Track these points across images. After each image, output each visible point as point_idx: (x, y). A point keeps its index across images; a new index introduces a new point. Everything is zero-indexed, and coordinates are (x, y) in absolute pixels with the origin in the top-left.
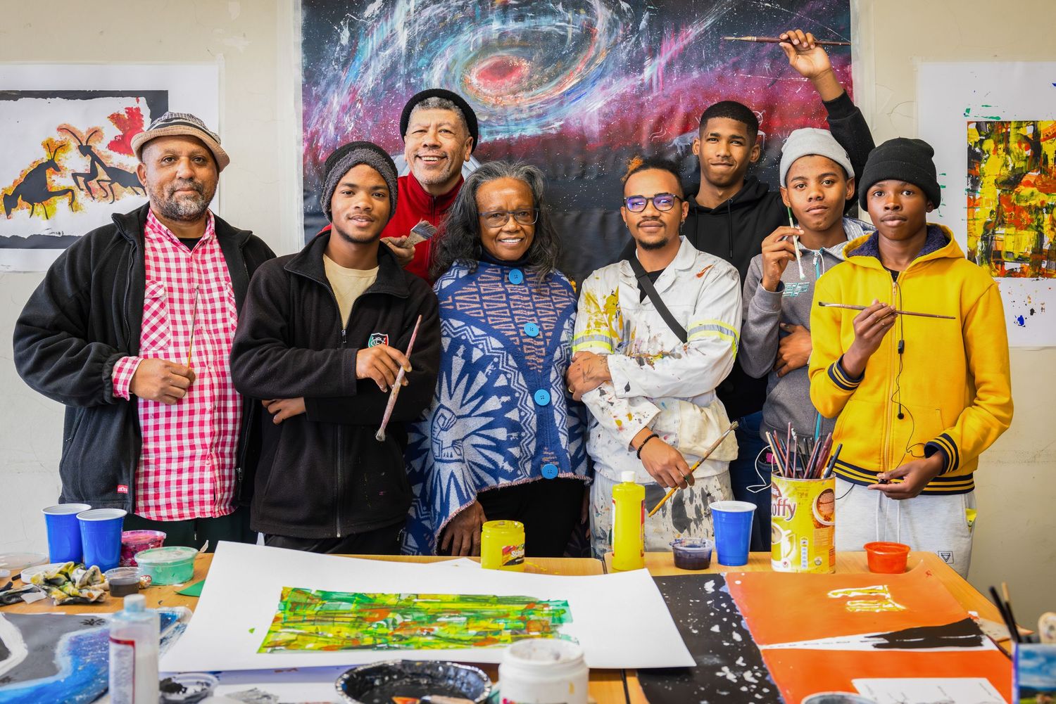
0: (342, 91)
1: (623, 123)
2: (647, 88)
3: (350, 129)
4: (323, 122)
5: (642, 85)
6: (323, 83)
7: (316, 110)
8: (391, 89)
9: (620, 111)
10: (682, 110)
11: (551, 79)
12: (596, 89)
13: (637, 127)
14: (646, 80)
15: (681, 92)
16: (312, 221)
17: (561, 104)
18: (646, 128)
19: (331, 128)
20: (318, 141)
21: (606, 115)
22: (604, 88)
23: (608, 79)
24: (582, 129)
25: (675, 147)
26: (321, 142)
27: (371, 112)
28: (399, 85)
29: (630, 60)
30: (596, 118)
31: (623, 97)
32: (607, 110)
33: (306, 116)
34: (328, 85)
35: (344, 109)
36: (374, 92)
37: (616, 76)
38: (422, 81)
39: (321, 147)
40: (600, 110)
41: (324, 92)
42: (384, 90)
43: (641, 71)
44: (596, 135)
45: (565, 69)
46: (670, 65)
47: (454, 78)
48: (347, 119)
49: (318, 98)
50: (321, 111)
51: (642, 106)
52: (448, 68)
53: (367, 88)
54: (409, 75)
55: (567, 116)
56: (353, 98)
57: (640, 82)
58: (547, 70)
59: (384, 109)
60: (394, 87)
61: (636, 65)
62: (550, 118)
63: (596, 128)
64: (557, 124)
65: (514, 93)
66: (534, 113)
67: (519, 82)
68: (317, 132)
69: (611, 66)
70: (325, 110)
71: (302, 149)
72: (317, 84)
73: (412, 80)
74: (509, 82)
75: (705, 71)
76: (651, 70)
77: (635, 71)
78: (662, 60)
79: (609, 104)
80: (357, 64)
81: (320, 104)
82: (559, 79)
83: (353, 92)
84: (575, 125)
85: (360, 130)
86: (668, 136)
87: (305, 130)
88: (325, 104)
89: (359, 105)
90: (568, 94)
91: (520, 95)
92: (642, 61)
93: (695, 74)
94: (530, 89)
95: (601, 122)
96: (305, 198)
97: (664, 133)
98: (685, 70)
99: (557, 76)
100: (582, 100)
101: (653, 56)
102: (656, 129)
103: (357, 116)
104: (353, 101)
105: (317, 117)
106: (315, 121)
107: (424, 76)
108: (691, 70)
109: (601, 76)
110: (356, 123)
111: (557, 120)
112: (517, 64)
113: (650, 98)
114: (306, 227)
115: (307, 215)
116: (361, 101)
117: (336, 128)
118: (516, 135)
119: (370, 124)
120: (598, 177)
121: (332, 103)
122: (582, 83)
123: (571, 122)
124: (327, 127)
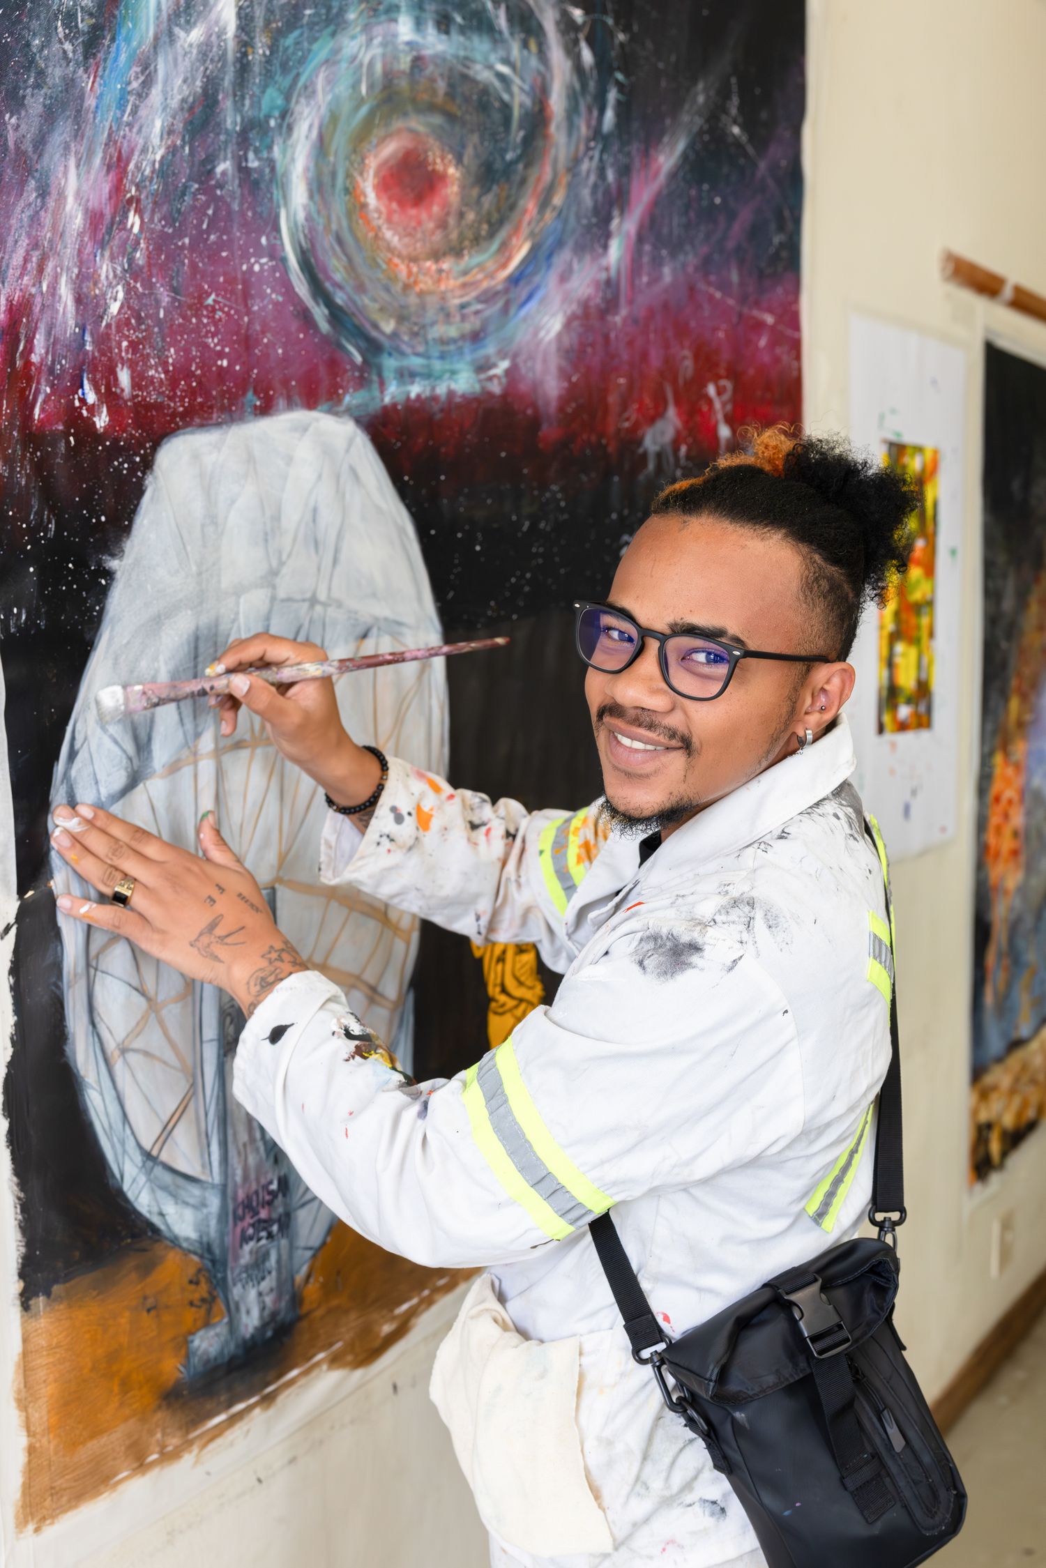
0: (90, 153)
1: (587, 382)
2: (612, 295)
3: (114, 308)
4: (41, 269)
5: (608, 282)
6: (35, 104)
8: (204, 172)
11: (491, 232)
12: (552, 279)
13: (603, 398)
14: (613, 272)
15: (651, 313)
17: (506, 309)
18: (614, 400)
20: (30, 349)
21: (566, 354)
22: (562, 278)
23: (565, 255)
24: (535, 387)
25: (646, 457)
26: (40, 349)
27: (162, 252)
28: (224, 166)
29: (595, 209)
30: (554, 362)
31: (585, 311)
32: (566, 341)
34: (50, 116)
35: (98, 229)
36: (165, 171)
37: (579, 249)
38: (271, 163)
39: (39, 369)
40: (559, 337)
41: (41, 143)
42: (190, 178)
43: (606, 247)
44: (553, 407)
45: (512, 207)
46: (641, 237)
47: (334, 175)
48: (105, 269)
49: (23, 164)
50: (35, 220)
51: (607, 340)
52: (321, 137)
53: (150, 157)
54: (243, 140)
55: (514, 345)
56: (118, 189)
57: (604, 276)
58: (488, 201)
59: (193, 247)
60: (211, 173)
61: (600, 227)
62: (490, 348)
63: (553, 387)
64: (502, 367)
65: (437, 256)
66: (468, 327)
67: (443, 224)
69: (572, 219)
70: (47, 219)
73: (253, 161)
74: (428, 220)
75: (677, 268)
76: (618, 248)
77: (599, 241)
78: (631, 224)
79: (568, 324)
80: (122, 54)
81: (31, 193)
82: (502, 234)
83: (118, 165)
84: (526, 374)
85: (140, 320)
86: (637, 426)
88: (44, 193)
89: (134, 220)
90: (515, 280)
91: (446, 265)
92: (609, 218)
93: (667, 273)
94: (459, 251)
95: (560, 373)
97: (634, 415)
98: (656, 260)
99: (501, 223)
100: (535, 303)
101: (622, 210)
102: (625, 402)
103: (131, 261)
104: (121, 201)
105: (24, 242)
106: (17, 259)
107: (278, 151)
108: (662, 262)
109: (560, 242)
110: (129, 290)
111: (502, 354)
112: (439, 166)
113: (618, 319)
116: (138, 205)
117: (79, 300)
118: (441, 390)
119: (165, 297)
120: (556, 526)
121: (61, 196)
122: (533, 258)
123: (520, 361)
124: (54, 287)
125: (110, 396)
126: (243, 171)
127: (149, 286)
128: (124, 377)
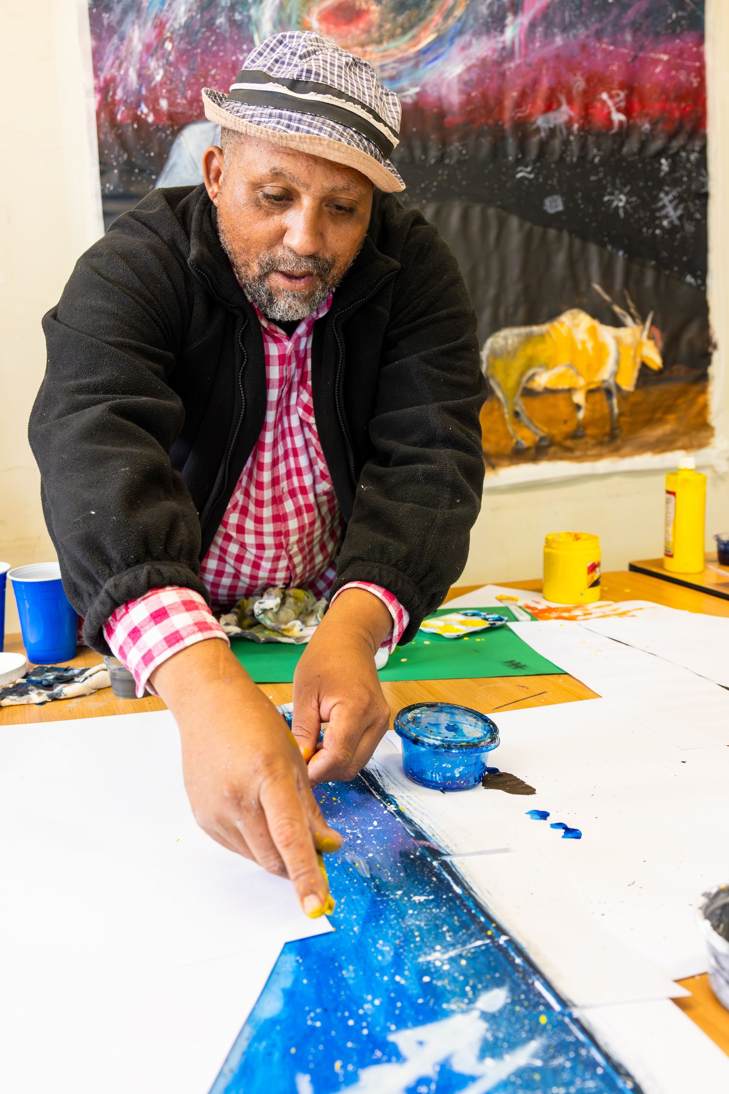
0: (145, 23)
1: (484, 96)
2: (507, 54)
3: (158, 78)
4: (120, 66)
5: (504, 48)
6: (118, 9)
7: (110, 48)
8: (210, 25)
9: (480, 81)
10: (545, 84)
11: (405, 31)
12: (454, 50)
13: (500, 102)
14: (508, 43)
15: (543, 60)
16: (114, 206)
17: (416, 65)
18: (508, 103)
19: (133, 76)
20: (114, 94)
21: (466, 83)
22: (463, 49)
23: (466, 38)
24: (440, 99)
25: (538, 130)
26: (120, 94)
27: (184, 56)
28: (221, 20)
29: (491, 15)
30: (455, 87)
31: (483, 63)
32: (466, 77)
33: (97, 55)
34: (125, 12)
35: (150, 50)
36: (188, 26)
37: (477, 34)
38: (250, 17)
39: (120, 101)
40: (460, 76)
41: (120, 22)
42: (202, 27)
43: (502, 32)
44: (456, 108)
45: (421, 19)
46: (533, 25)
47: (290, 17)
48: (153, 64)
49: (112, 30)
50: (117, 49)
51: (503, 75)
52: (281, 3)
53: (178, 21)
54: (232, 9)
55: (424, 81)
56: (160, 35)
57: (500, 45)
58: (400, 19)
59: (203, 53)
60: (214, 24)
61: (496, 23)
62: (404, 83)
63: (455, 99)
64: (414, 91)
65: (362, 45)
66: (386, 74)
67: (367, 31)
68: (113, 79)
69: (471, 21)
70: (123, 49)
71: (92, 102)
72: (108, 9)
73: (238, 17)
74: (356, 30)
75: (568, 37)
76: (513, 31)
77: (495, 29)
78: (524, 19)
79: (469, 69)
81: (115, 40)
82: (414, 32)
83: (160, 26)
84: (432, 93)
85: (171, 81)
86: (530, 115)
87: (96, 76)
88: (122, 39)
89: (168, 46)
90: (424, 52)
91: (369, 49)
92: (504, 18)
93: (559, 41)
94: (379, 42)
95: (461, 92)
96: (102, 173)
97: (527, 110)
98: (548, 36)
99: (411, 27)
100: (438, 62)
101: (515, 13)
102: (518, 104)
103: (167, 60)
104: (161, 38)
105: (112, 58)
106: (109, 63)
107: (253, 12)
108: (554, 35)
109: (460, 32)
110: (166, 71)
111: (413, 85)
112: (364, 6)
113: (512, 65)
114: (106, 215)
115: (106, 197)
116: (171, 40)
117: (140, 76)
119: (185, 72)
120: (459, 162)
121: (131, 40)
122: (439, 41)
123: (428, 88)
124: (126, 73)
125: (155, 110)
126: (232, 22)
127: (176, 68)
128: (164, 104)
